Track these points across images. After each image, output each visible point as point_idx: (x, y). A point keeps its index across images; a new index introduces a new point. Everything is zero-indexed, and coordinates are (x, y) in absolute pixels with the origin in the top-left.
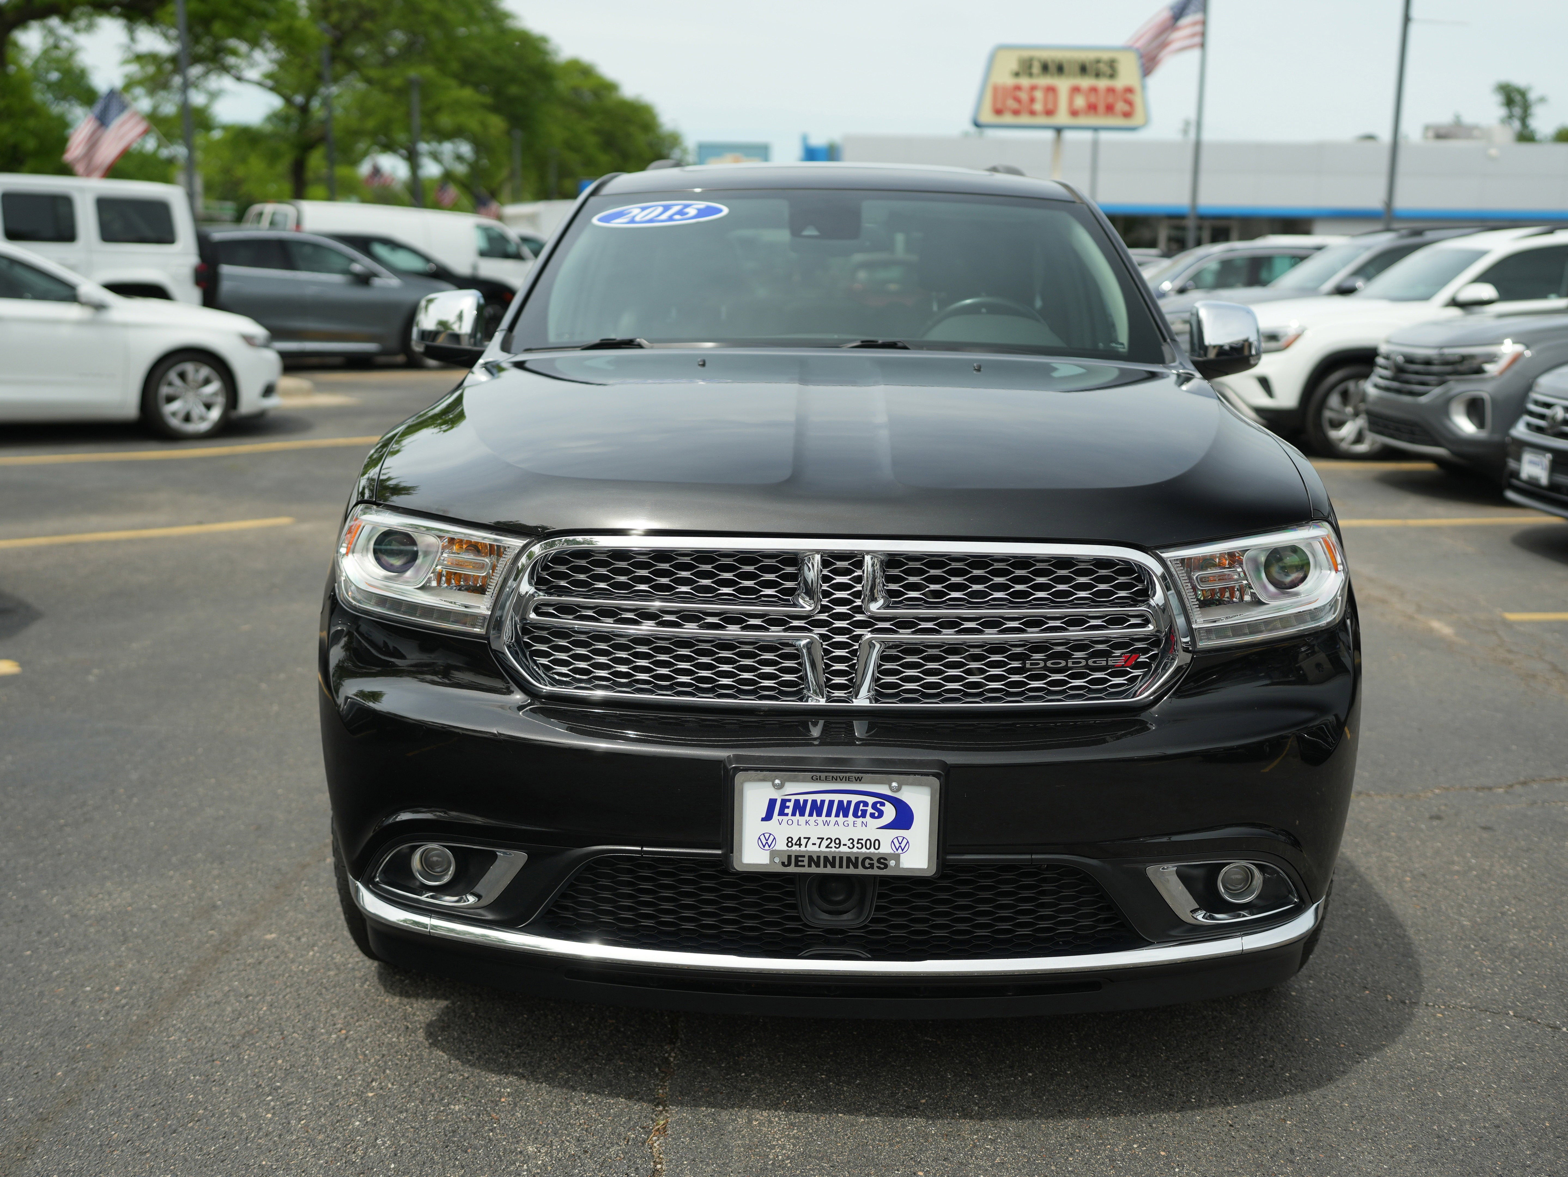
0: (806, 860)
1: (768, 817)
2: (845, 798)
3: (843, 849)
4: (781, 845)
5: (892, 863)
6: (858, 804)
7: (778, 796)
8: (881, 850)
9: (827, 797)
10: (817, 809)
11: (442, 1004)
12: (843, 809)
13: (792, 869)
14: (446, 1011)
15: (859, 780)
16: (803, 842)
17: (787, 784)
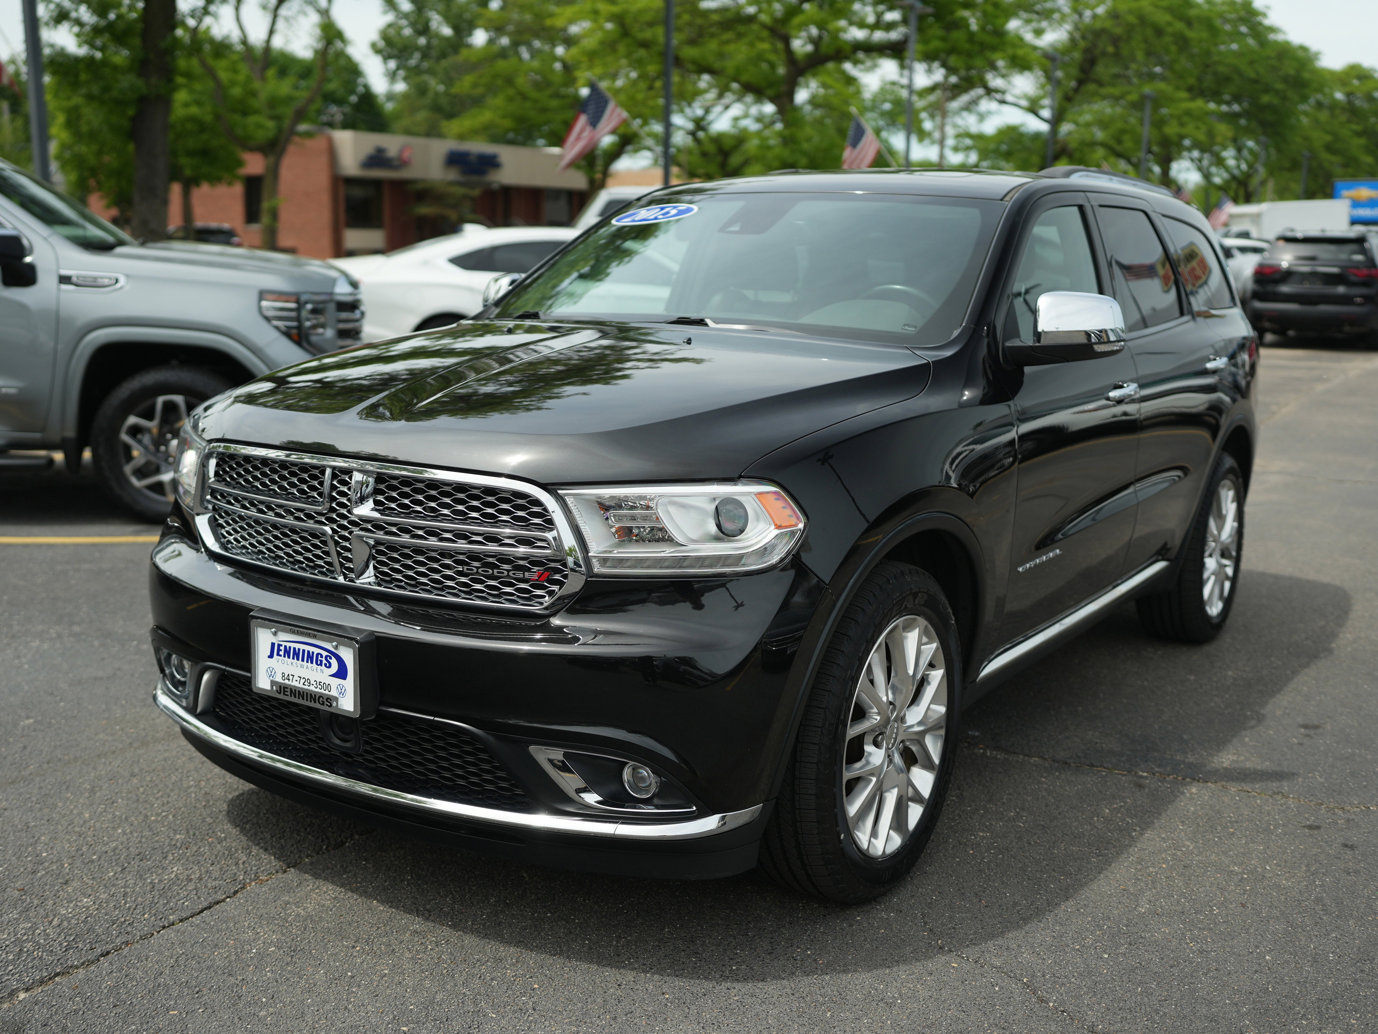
0: (289, 690)
1: (271, 656)
2: (311, 649)
3: (312, 688)
4: (279, 679)
5: (334, 704)
6: (318, 654)
7: (274, 639)
8: (331, 693)
9: (302, 647)
10: (296, 654)
11: (250, 786)
12: (310, 657)
13: (281, 696)
14: (251, 792)
15: (315, 637)
16: (291, 677)
17: (280, 634)
